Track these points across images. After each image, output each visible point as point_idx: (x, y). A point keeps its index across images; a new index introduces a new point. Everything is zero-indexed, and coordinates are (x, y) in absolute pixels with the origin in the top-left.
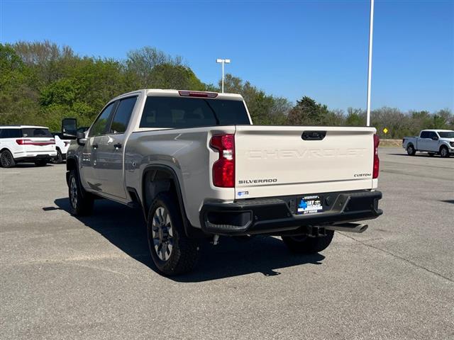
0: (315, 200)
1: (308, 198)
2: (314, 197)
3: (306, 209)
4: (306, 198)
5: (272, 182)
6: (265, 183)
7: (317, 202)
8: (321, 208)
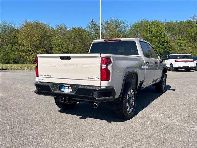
0: (69, 87)
1: (65, 85)
2: (68, 85)
3: (65, 90)
4: (64, 85)
5: (49, 77)
6: (47, 77)
7: (70, 88)
8: (72, 91)
